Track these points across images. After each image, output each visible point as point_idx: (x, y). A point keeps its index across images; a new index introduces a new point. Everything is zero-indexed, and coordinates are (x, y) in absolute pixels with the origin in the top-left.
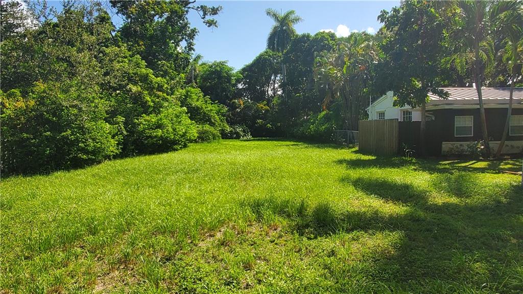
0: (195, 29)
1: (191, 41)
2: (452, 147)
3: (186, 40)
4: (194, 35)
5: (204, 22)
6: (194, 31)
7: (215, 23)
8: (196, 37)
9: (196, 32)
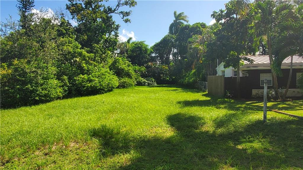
0: (118, 25)
1: (117, 31)
2: (257, 92)
3: (114, 31)
4: (118, 28)
5: (123, 21)
6: (118, 26)
7: (129, 21)
8: (119, 29)
9: (119, 26)
